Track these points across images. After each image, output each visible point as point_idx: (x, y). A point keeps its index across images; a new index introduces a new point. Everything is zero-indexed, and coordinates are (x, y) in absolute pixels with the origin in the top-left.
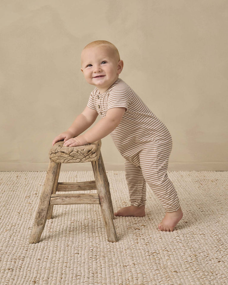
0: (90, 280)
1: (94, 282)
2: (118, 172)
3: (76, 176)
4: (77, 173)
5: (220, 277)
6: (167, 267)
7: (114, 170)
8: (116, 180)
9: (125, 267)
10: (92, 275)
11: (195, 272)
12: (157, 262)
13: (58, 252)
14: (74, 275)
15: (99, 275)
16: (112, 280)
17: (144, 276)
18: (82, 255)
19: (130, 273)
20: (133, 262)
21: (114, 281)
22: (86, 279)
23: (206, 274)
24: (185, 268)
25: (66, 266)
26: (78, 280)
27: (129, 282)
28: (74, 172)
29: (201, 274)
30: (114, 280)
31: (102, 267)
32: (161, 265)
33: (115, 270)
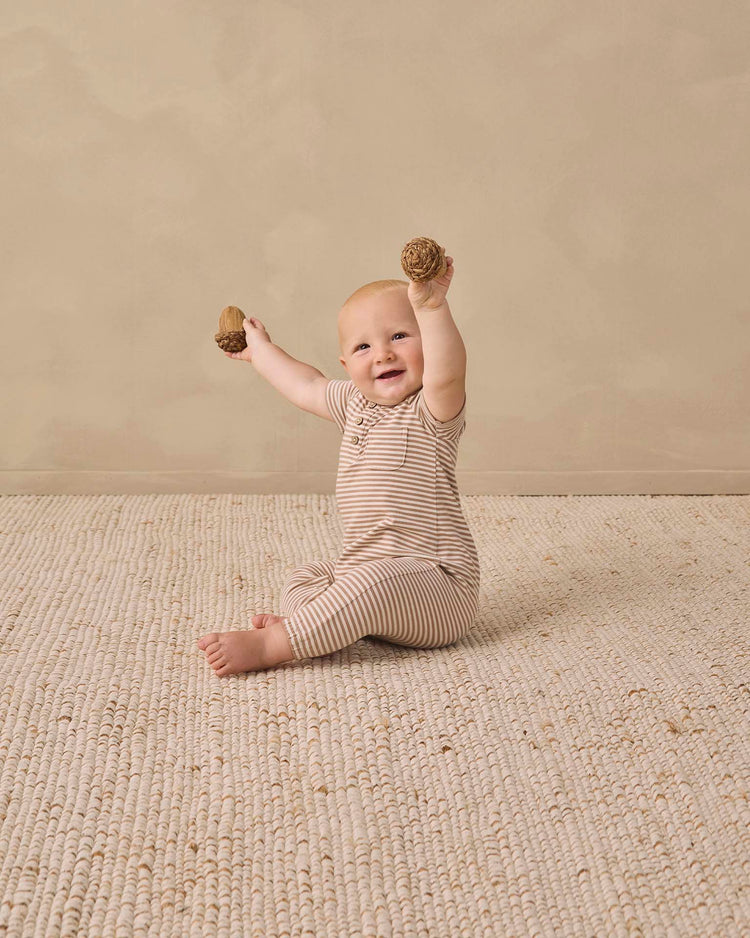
0: (87, 822)
1: (97, 831)
2: (244, 496)
3: (120, 507)
5: (433, 810)
6: (306, 772)
7: (235, 493)
8: (232, 519)
9: (195, 771)
10: (96, 803)
11: (371, 789)
12: (282, 753)
14: (43, 806)
15: (117, 803)
16: (150, 823)
17: (239, 808)
19: (203, 796)
20: (218, 752)
21: (153, 829)
22: (75, 817)
23: (400, 797)
24: (352, 772)
26: (52, 822)
27: (195, 831)
29: (388, 797)
30: (157, 825)
31: (133, 770)
32: (292, 763)
33: (166, 784)
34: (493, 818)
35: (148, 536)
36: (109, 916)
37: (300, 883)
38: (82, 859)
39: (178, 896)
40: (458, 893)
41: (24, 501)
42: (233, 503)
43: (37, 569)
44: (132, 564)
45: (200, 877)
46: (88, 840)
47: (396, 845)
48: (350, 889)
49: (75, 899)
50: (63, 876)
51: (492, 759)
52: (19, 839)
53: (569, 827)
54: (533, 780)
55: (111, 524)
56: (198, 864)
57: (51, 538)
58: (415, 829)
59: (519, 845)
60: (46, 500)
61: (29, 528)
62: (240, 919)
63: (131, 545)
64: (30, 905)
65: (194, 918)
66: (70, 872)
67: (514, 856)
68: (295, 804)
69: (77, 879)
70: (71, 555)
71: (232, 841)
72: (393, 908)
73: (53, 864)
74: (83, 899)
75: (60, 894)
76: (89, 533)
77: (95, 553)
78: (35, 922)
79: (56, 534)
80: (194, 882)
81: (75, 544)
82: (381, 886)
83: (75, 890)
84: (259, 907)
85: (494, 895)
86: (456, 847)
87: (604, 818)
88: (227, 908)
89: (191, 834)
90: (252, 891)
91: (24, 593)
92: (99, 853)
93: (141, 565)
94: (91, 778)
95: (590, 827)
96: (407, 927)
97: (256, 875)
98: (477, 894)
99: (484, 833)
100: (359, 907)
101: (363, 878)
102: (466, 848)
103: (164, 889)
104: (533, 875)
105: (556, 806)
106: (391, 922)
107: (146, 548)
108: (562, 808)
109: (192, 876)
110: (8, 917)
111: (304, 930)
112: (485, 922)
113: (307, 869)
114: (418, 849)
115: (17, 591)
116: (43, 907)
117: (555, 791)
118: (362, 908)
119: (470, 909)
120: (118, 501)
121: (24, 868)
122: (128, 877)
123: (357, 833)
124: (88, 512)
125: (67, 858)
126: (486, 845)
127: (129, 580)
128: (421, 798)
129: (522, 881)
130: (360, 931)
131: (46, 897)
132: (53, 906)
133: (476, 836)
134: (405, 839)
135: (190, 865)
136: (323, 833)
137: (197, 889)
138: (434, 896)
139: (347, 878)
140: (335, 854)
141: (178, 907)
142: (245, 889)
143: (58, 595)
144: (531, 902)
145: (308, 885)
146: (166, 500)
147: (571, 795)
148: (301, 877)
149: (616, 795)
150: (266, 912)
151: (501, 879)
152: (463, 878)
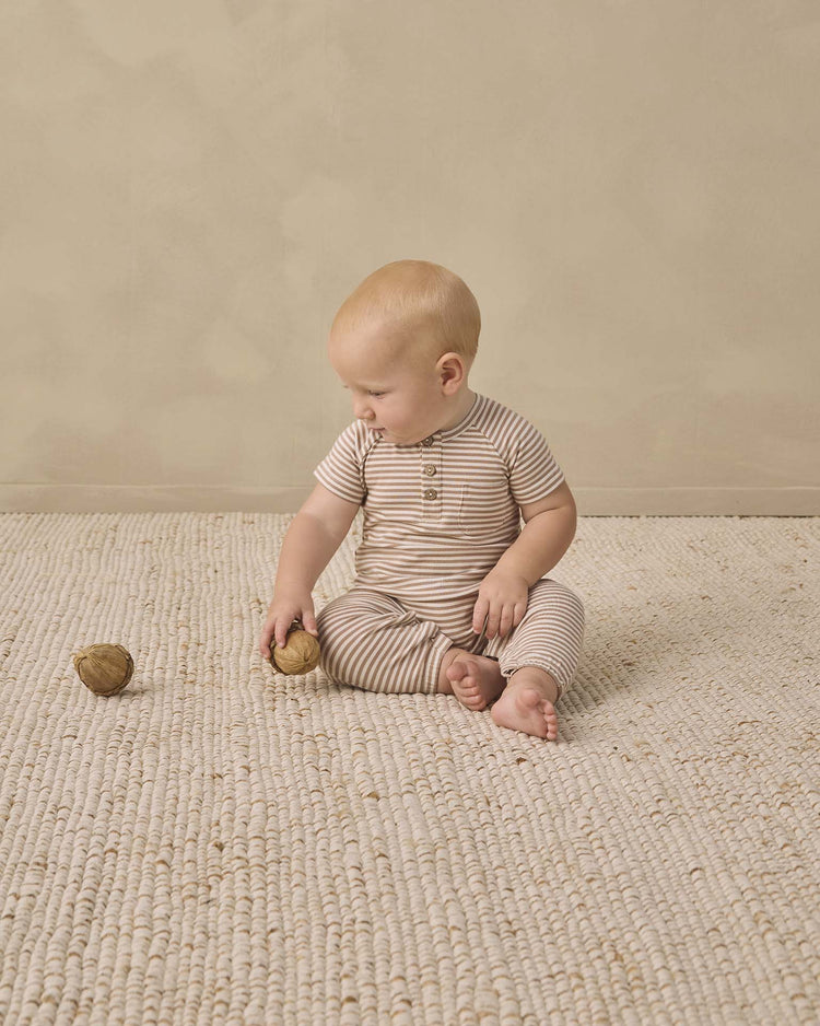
0: (98, 822)
1: (109, 831)
2: (256, 515)
3: (116, 527)
4: (121, 518)
5: (509, 815)
6: (351, 780)
7: (246, 510)
8: (244, 538)
9: (217, 779)
10: (108, 806)
11: (433, 796)
12: (321, 763)
13: (10, 731)
14: (50, 807)
15: (129, 806)
16: (166, 824)
17: (271, 811)
18: (87, 740)
19: (227, 801)
20: (244, 762)
21: (170, 829)
22: (85, 819)
23: (468, 803)
24: (407, 780)
25: (29, 777)
27: (219, 831)
28: (110, 517)
29: (452, 804)
30: (174, 826)
31: (145, 778)
32: (334, 773)
33: (182, 790)
34: (581, 822)
35: (147, 556)
36: (125, 907)
37: (350, 878)
38: (94, 855)
39: (201, 890)
40: (544, 889)
41: (14, 519)
42: (244, 522)
43: (30, 592)
44: (132, 586)
45: (228, 872)
46: (101, 839)
47: (466, 846)
48: (412, 884)
49: (89, 891)
50: (74, 872)
51: (577, 770)
52: (25, 837)
53: (676, 831)
54: (628, 789)
55: (108, 544)
56: (225, 860)
57: (45, 558)
58: (488, 832)
59: (617, 845)
60: (36, 518)
61: (21, 548)
62: (279, 910)
63: (130, 566)
64: (38, 897)
65: (222, 908)
66: (82, 867)
67: (611, 856)
68: (340, 808)
69: (88, 872)
70: (66, 576)
71: (265, 840)
72: (466, 902)
73: (62, 860)
74: (96, 892)
75: (71, 887)
76: (85, 553)
77: (92, 573)
78: (44, 912)
79: (49, 554)
80: (221, 877)
81: (71, 564)
82: (451, 881)
83: (87, 883)
84: (302, 899)
85: (590, 891)
86: (539, 848)
87: (718, 823)
88: (262, 900)
89: (214, 834)
90: (292, 884)
91: (20, 615)
92: (112, 850)
93: (142, 588)
94: (101, 784)
95: (701, 831)
96: (484, 919)
97: (296, 871)
98: (568, 889)
99: (574, 835)
100: (424, 901)
101: (428, 874)
102: (552, 849)
103: (184, 883)
104: (634, 873)
105: (658, 812)
106: (464, 914)
107: (147, 568)
108: (666, 814)
109: (217, 870)
110: (15, 907)
111: (358, 920)
112: (579, 915)
113: (358, 866)
114: (492, 849)
115: (11, 614)
116: (53, 898)
117: (656, 798)
118: (429, 900)
119: (561, 903)
120: (114, 519)
121: (31, 863)
122: (144, 872)
123: (417, 834)
124: (82, 531)
125: (77, 855)
126: (576, 846)
127: (130, 604)
128: (493, 804)
129: (623, 878)
130: (427, 922)
131: (55, 889)
132: (64, 898)
133: (562, 837)
134: (477, 840)
135: (216, 862)
136: (375, 833)
137: (224, 884)
138: (516, 891)
139: (407, 875)
140: (392, 852)
141: (202, 899)
142: (283, 884)
143: (55, 619)
144: (635, 897)
145: (361, 881)
146: (164, 519)
147: (676, 803)
148: (352, 874)
149: (730, 803)
150: (310, 905)
151: (597, 876)
152: (550, 876)
